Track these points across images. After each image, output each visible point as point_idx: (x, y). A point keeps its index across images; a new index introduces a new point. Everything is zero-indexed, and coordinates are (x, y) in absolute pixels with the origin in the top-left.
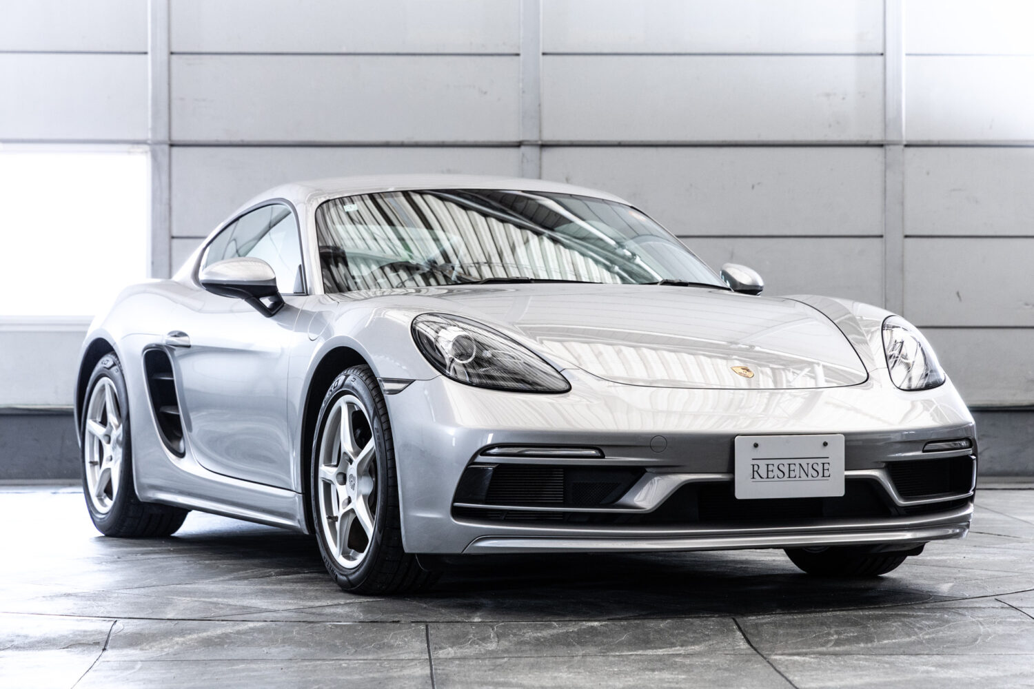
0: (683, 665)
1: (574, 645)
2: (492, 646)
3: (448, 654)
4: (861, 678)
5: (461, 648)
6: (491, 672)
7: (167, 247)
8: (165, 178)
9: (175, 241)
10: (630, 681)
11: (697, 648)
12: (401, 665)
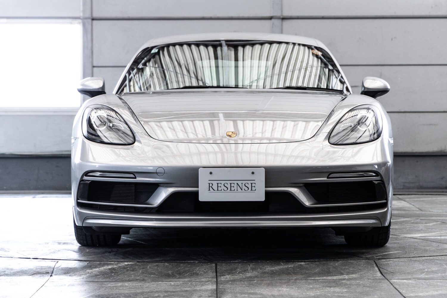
0: (346, 284)
1: (291, 274)
2: (248, 275)
3: (226, 278)
4: (437, 291)
5: (233, 275)
6: (247, 288)
7: (91, 71)
8: (89, 36)
9: (95, 69)
10: (318, 292)
11: (354, 276)
12: (202, 284)
